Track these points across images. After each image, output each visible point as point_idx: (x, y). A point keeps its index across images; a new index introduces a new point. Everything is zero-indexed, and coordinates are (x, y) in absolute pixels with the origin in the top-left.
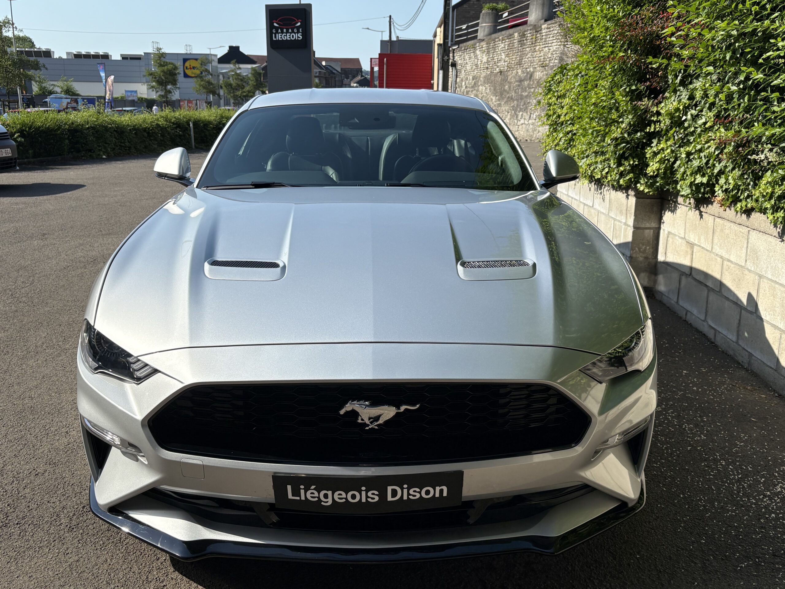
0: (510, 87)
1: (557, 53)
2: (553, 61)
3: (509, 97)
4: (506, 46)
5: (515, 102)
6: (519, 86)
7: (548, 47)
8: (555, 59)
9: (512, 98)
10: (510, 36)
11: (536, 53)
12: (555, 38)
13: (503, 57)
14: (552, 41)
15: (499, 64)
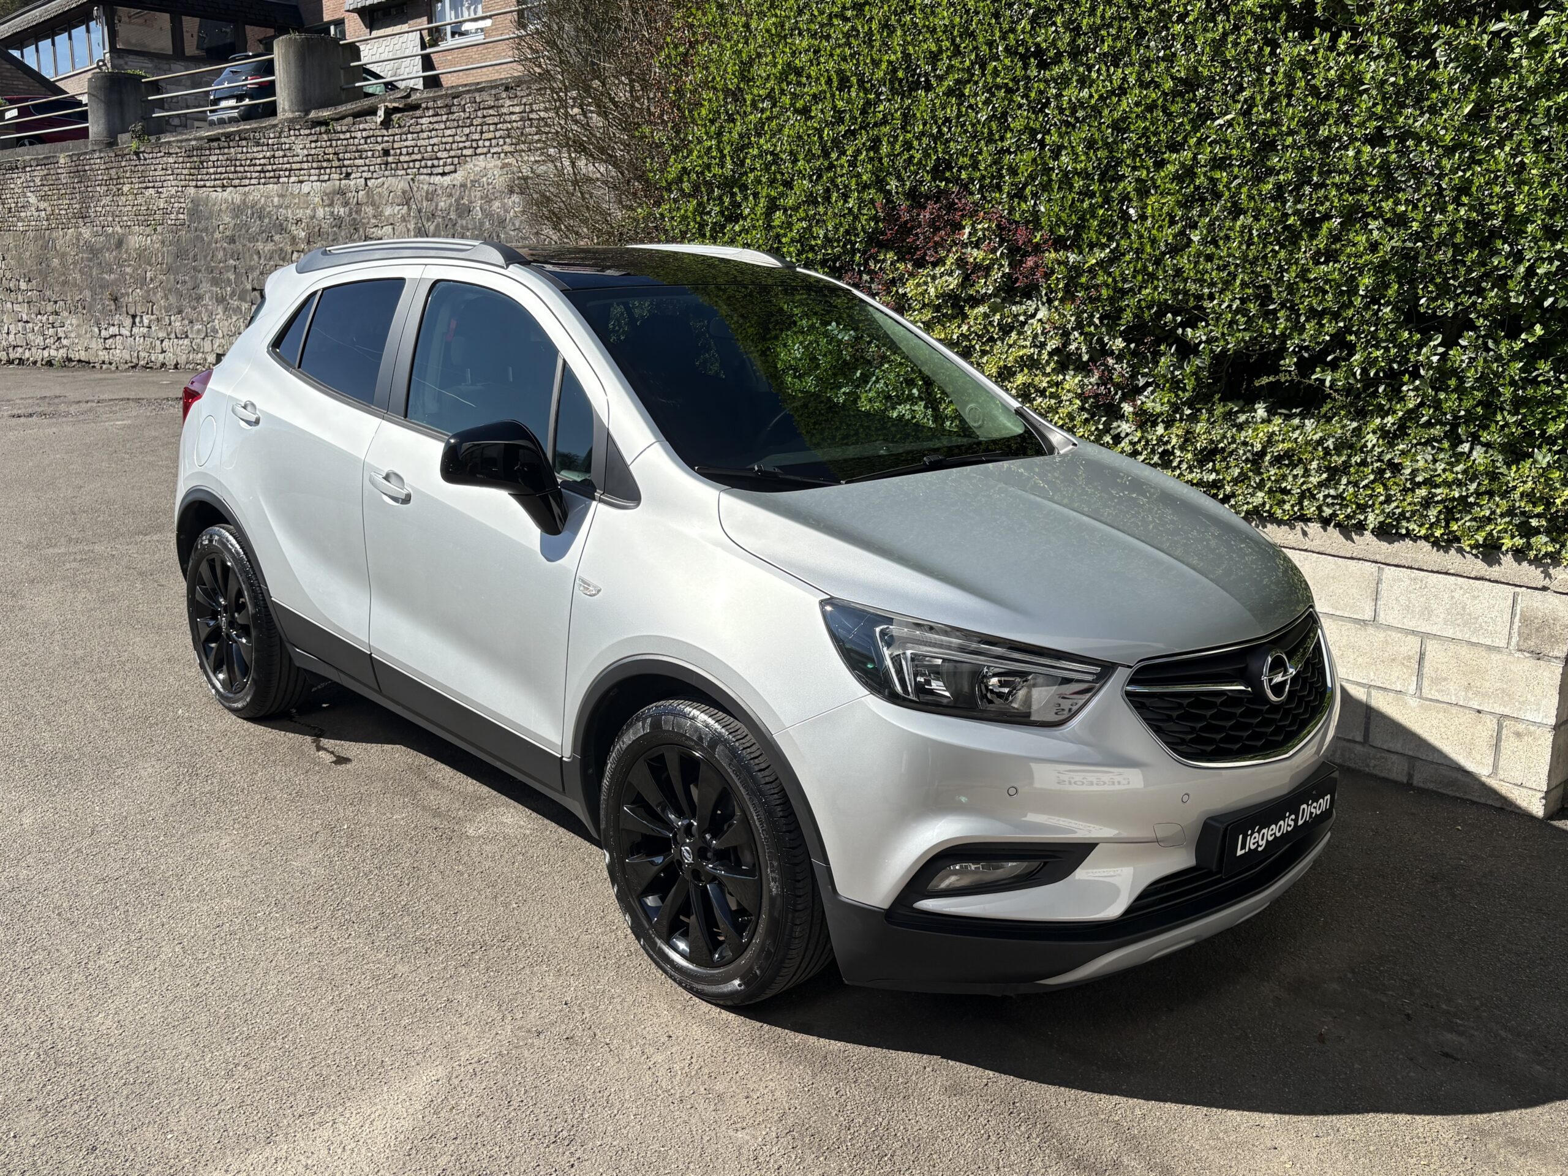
0: (63, 264)
1: (182, 200)
2: (173, 216)
3: (65, 283)
4: (38, 181)
5: (87, 293)
6: (90, 260)
7: (154, 187)
8: (178, 213)
9: (75, 285)
10: (47, 162)
11: (123, 198)
12: (169, 172)
13: (33, 199)
14: (163, 178)
15: (23, 214)
